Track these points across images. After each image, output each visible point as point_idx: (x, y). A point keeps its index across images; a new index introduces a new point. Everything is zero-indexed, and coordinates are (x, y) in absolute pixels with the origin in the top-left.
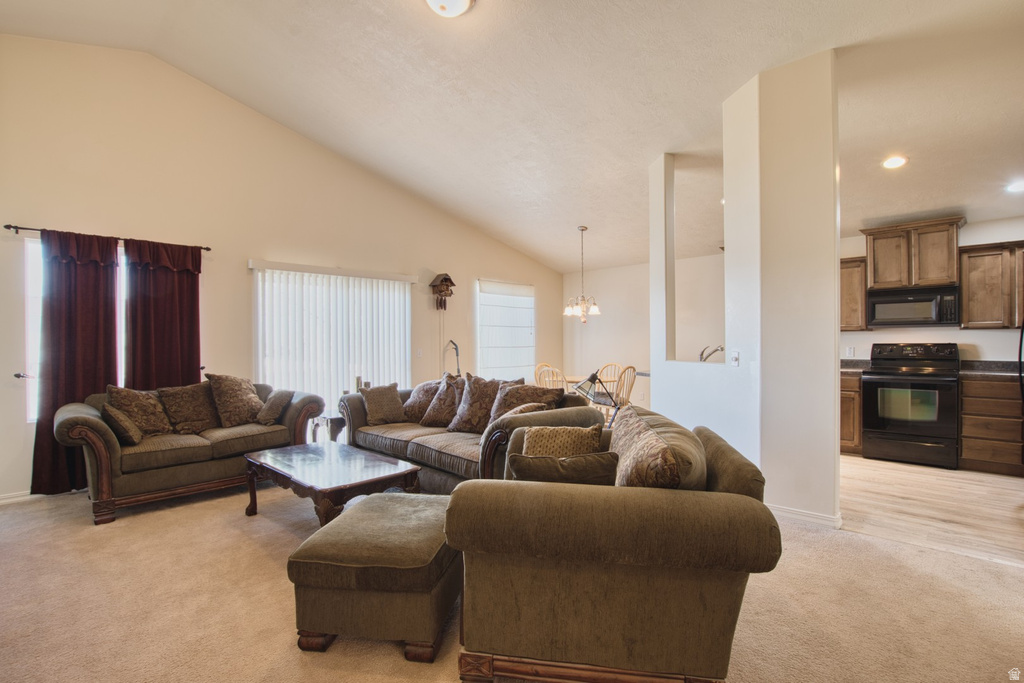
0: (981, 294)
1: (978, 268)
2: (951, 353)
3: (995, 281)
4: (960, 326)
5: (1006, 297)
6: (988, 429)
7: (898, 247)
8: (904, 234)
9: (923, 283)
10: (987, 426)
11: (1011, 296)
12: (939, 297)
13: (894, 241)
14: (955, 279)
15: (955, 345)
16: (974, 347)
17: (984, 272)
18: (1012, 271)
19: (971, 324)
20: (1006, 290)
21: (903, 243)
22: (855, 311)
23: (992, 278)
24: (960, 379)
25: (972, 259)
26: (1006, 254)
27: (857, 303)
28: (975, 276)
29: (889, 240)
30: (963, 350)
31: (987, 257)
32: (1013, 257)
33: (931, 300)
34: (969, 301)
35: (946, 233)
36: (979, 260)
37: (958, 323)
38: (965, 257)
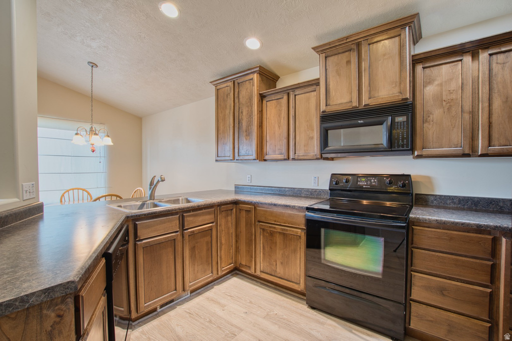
0: (437, 114)
1: (434, 80)
2: (404, 186)
3: (453, 96)
4: (413, 153)
5: (467, 116)
6: (443, 295)
7: (348, 62)
8: (354, 47)
9: (373, 102)
10: (442, 291)
11: (473, 114)
12: (390, 118)
13: (344, 57)
14: (408, 95)
15: (409, 176)
16: (429, 179)
17: (441, 85)
18: (476, 81)
19: (426, 152)
20: (468, 106)
21: (354, 57)
22: (312, 138)
23: (450, 92)
24: (411, 225)
25: (427, 70)
26: (467, 59)
27: (313, 130)
28: (430, 91)
29: (340, 56)
30: (417, 182)
31: (444, 66)
32: (476, 63)
33: (381, 123)
34: (424, 122)
35: (397, 39)
36: (435, 70)
37: (412, 150)
38: (419, 68)
